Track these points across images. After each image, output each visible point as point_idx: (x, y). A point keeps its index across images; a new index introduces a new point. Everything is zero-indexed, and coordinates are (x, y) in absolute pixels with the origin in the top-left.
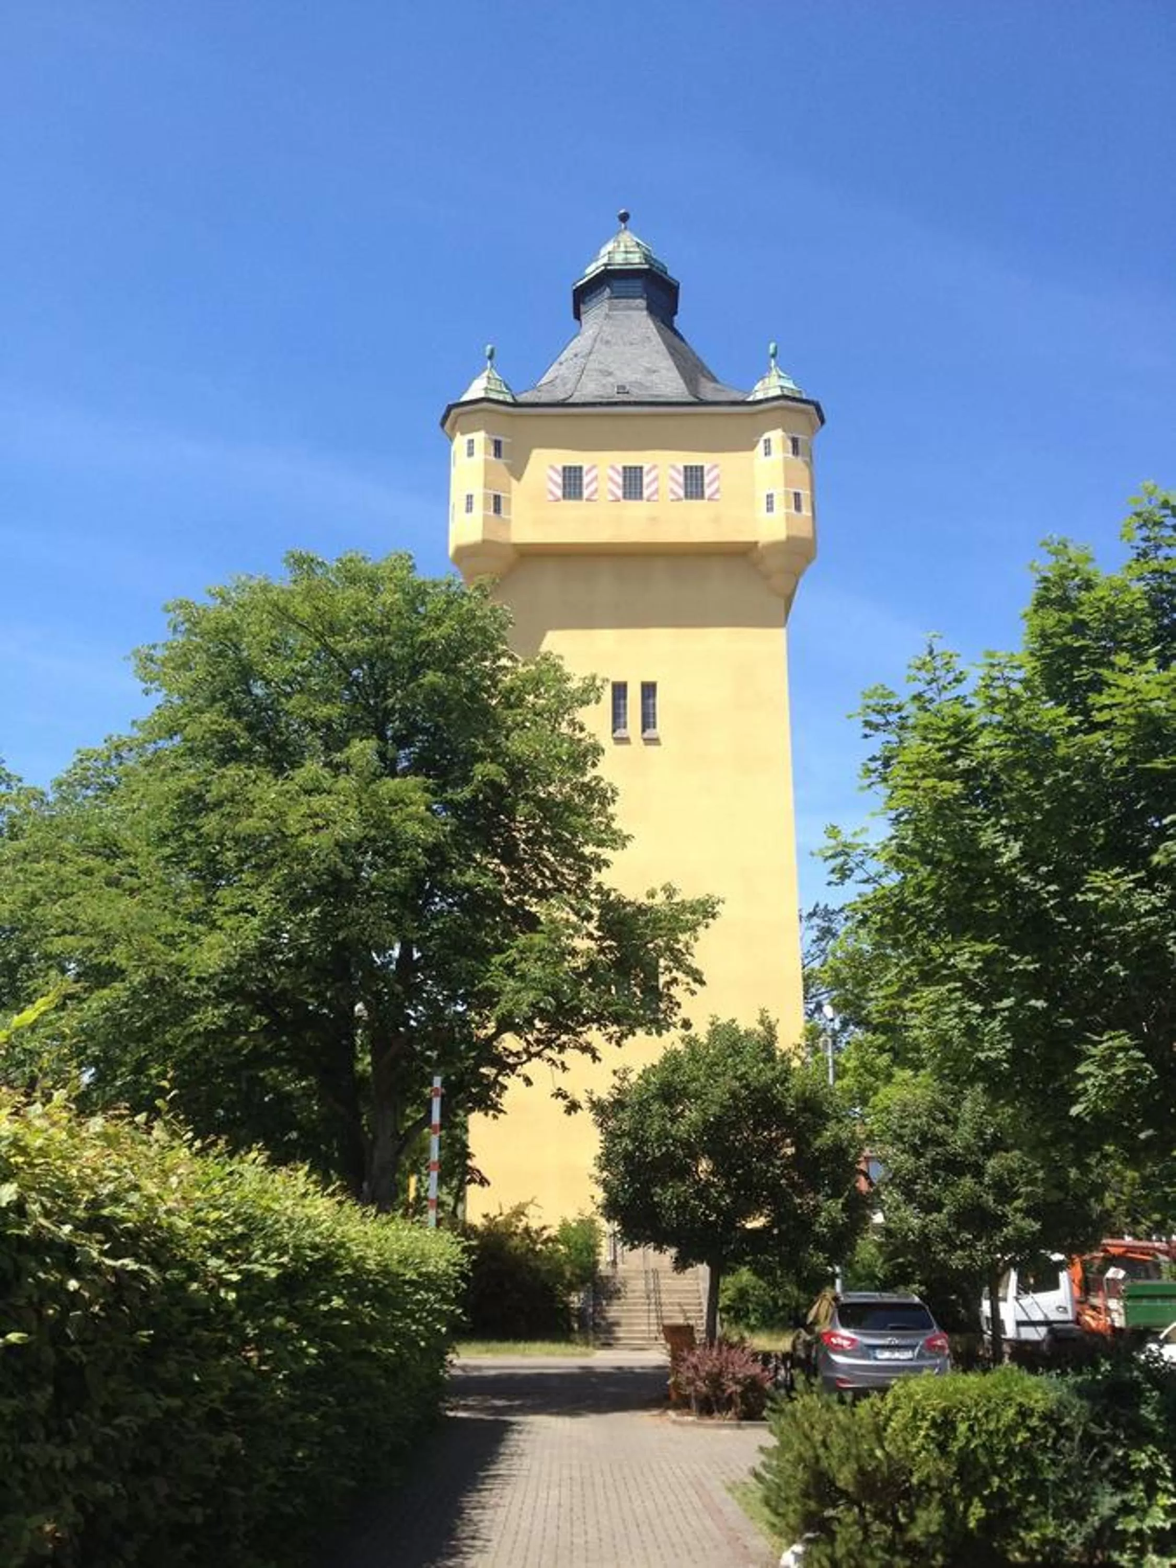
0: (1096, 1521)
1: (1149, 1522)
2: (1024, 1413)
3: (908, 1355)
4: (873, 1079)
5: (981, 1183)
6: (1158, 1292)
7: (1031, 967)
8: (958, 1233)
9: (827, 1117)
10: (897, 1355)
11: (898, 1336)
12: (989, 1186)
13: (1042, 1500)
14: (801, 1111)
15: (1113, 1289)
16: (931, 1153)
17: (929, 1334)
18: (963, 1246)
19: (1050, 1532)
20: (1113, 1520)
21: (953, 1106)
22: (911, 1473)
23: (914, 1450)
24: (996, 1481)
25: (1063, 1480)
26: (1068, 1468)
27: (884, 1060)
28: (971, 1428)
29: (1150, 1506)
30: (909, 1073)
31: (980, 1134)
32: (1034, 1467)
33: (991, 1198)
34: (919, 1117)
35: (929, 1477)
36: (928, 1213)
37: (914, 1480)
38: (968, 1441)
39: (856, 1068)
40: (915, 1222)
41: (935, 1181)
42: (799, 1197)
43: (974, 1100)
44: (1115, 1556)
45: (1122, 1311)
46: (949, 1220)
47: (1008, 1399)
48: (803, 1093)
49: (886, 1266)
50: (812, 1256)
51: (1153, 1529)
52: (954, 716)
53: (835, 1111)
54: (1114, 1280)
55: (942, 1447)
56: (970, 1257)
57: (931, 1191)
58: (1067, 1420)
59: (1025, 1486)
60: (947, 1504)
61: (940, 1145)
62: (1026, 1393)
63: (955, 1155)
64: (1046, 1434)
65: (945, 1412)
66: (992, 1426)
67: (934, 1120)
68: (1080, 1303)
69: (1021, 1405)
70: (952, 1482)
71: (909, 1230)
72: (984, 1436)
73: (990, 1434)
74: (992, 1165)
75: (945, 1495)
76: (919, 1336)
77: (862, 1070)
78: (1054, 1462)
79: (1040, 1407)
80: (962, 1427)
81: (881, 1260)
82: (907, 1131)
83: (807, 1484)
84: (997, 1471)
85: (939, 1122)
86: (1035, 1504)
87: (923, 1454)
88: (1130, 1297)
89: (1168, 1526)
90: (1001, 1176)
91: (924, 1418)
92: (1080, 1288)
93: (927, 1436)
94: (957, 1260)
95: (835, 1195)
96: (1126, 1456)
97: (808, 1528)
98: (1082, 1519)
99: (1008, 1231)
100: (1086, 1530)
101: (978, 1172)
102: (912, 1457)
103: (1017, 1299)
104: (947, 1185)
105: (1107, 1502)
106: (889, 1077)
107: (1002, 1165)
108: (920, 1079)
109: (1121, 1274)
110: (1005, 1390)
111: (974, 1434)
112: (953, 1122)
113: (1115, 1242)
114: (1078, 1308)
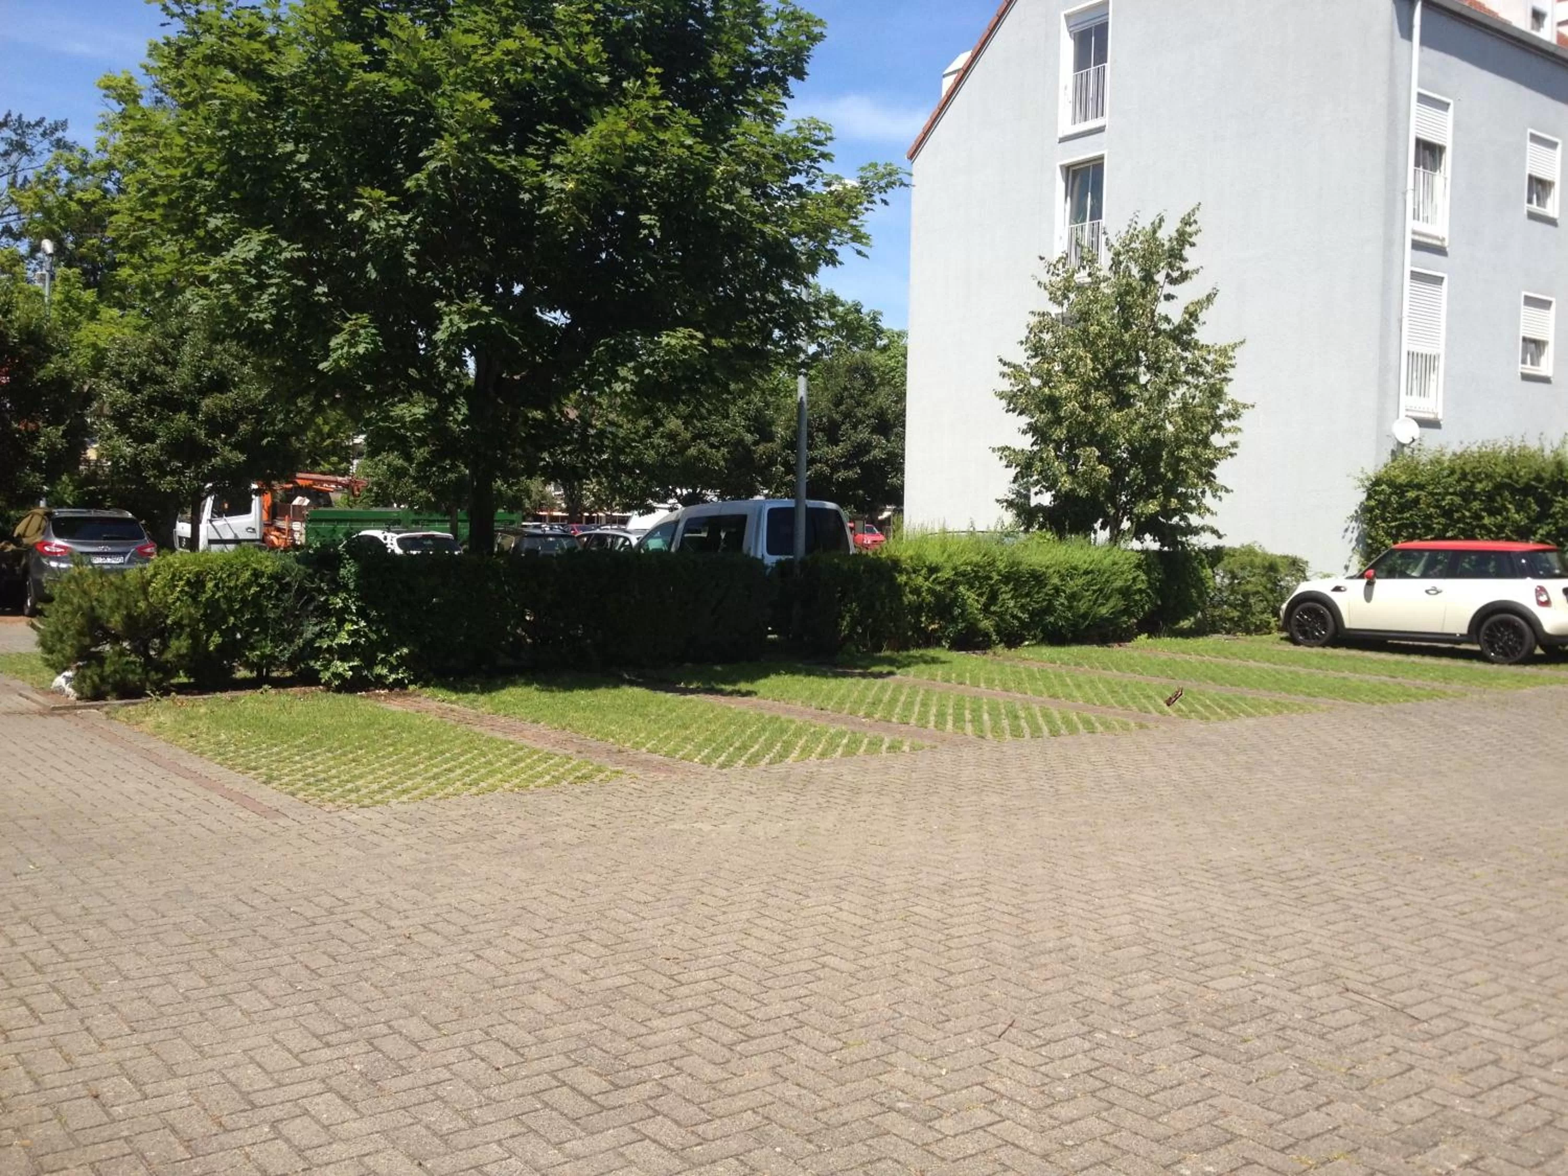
0: (300, 642)
1: (337, 641)
2: (257, 574)
3: (119, 560)
4: (76, 314)
5: (195, 419)
6: (335, 517)
7: (296, 254)
8: (168, 462)
9: (53, 351)
10: (109, 560)
11: (110, 545)
12: (202, 421)
13: (264, 631)
14: (22, 342)
15: (298, 513)
16: (149, 390)
17: (140, 543)
18: (173, 473)
19: (268, 651)
20: (313, 641)
21: (173, 349)
22: (167, 617)
23: (170, 601)
24: (232, 620)
25: (280, 617)
26: (285, 609)
27: (89, 296)
28: (216, 585)
29: (339, 631)
30: (116, 312)
31: (198, 377)
32: (261, 610)
33: (203, 432)
34: (139, 356)
35: (181, 618)
36: (141, 442)
37: (169, 622)
38: (214, 594)
39: (60, 303)
40: (128, 451)
41: (151, 415)
42: (16, 422)
43: (194, 346)
44: (312, 663)
45: (304, 531)
46: (162, 450)
47: (246, 566)
48: (28, 327)
49: (76, 493)
50: (29, 476)
51: (339, 645)
52: (251, 25)
53: (59, 345)
54: (300, 507)
55: (194, 598)
56: (179, 482)
57: (145, 424)
58: (288, 579)
59: (252, 623)
60: (194, 636)
61: (157, 383)
62: (260, 562)
63: (171, 393)
64: (271, 588)
65: (198, 575)
66: (232, 584)
67: (154, 359)
68: (266, 525)
69: (255, 569)
70: (199, 621)
71: (121, 456)
72: (226, 590)
73: (230, 588)
74: (207, 403)
75: (193, 630)
76: (129, 545)
77: (66, 305)
78: (275, 606)
79: (269, 570)
80: (210, 585)
81: (71, 488)
82: (126, 368)
83: (83, 628)
84: (233, 613)
85: (159, 363)
86: (258, 634)
87: (178, 604)
88: (311, 520)
89: (350, 642)
90: (214, 417)
91: (181, 579)
92: (268, 513)
93: (182, 591)
94: (166, 485)
95: (55, 421)
96: (327, 600)
97: (80, 658)
98: (291, 642)
99: (217, 461)
100: (294, 648)
101: (193, 409)
102: (167, 606)
103: (211, 521)
104: (161, 420)
105: (310, 631)
106: (93, 315)
107: (216, 405)
108: (127, 319)
109: (307, 502)
110: (244, 560)
111: (218, 589)
112: (173, 365)
113: (307, 476)
114: (265, 529)
